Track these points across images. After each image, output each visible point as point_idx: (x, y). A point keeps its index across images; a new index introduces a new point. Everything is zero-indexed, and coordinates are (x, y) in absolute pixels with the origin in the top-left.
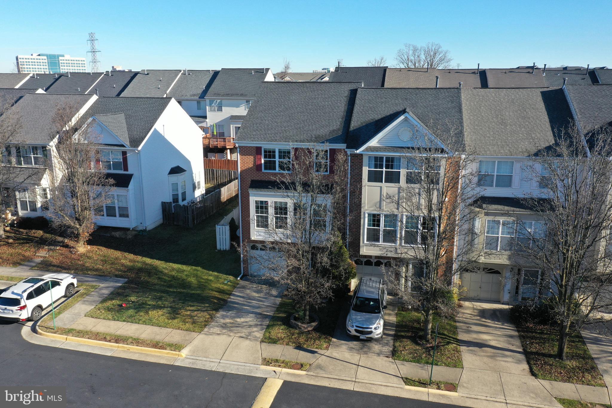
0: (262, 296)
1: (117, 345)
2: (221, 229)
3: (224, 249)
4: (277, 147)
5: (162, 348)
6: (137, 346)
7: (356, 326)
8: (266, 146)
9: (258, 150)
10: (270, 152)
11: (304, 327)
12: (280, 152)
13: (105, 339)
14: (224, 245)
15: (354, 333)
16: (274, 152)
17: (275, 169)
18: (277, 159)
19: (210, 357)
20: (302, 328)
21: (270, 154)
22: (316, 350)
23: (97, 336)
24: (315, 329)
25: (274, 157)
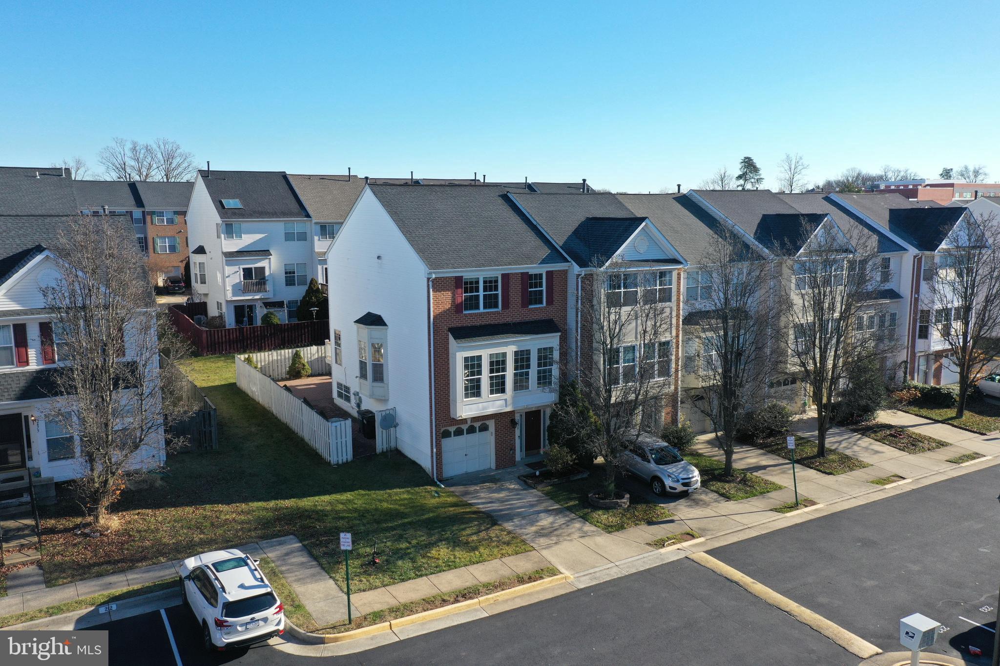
0: (508, 494)
1: (476, 600)
2: (339, 427)
3: (345, 460)
4: (480, 274)
5: (531, 579)
6: (503, 590)
7: (682, 479)
8: (468, 274)
9: (458, 282)
10: (471, 283)
11: (624, 503)
12: (485, 282)
13: (444, 602)
14: (344, 454)
15: (680, 488)
16: (477, 282)
17: (478, 308)
18: (481, 293)
19: (596, 565)
20: (623, 505)
21: (472, 286)
22: (670, 518)
23: (429, 603)
24: (634, 501)
25: (477, 290)
